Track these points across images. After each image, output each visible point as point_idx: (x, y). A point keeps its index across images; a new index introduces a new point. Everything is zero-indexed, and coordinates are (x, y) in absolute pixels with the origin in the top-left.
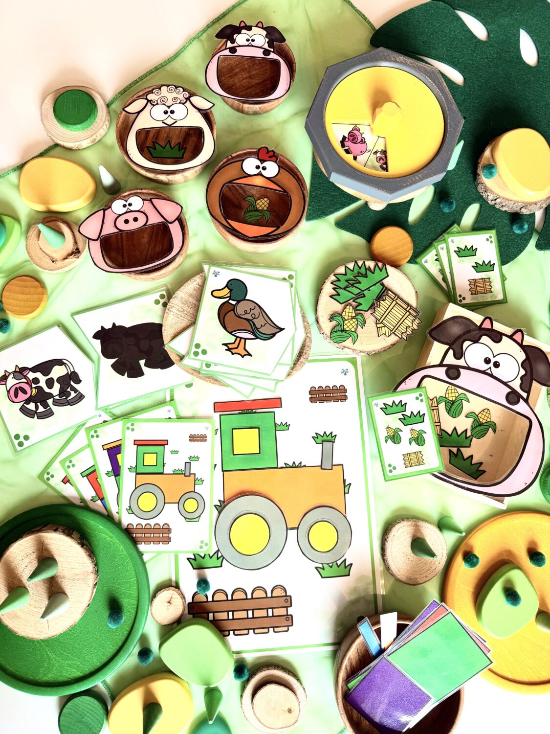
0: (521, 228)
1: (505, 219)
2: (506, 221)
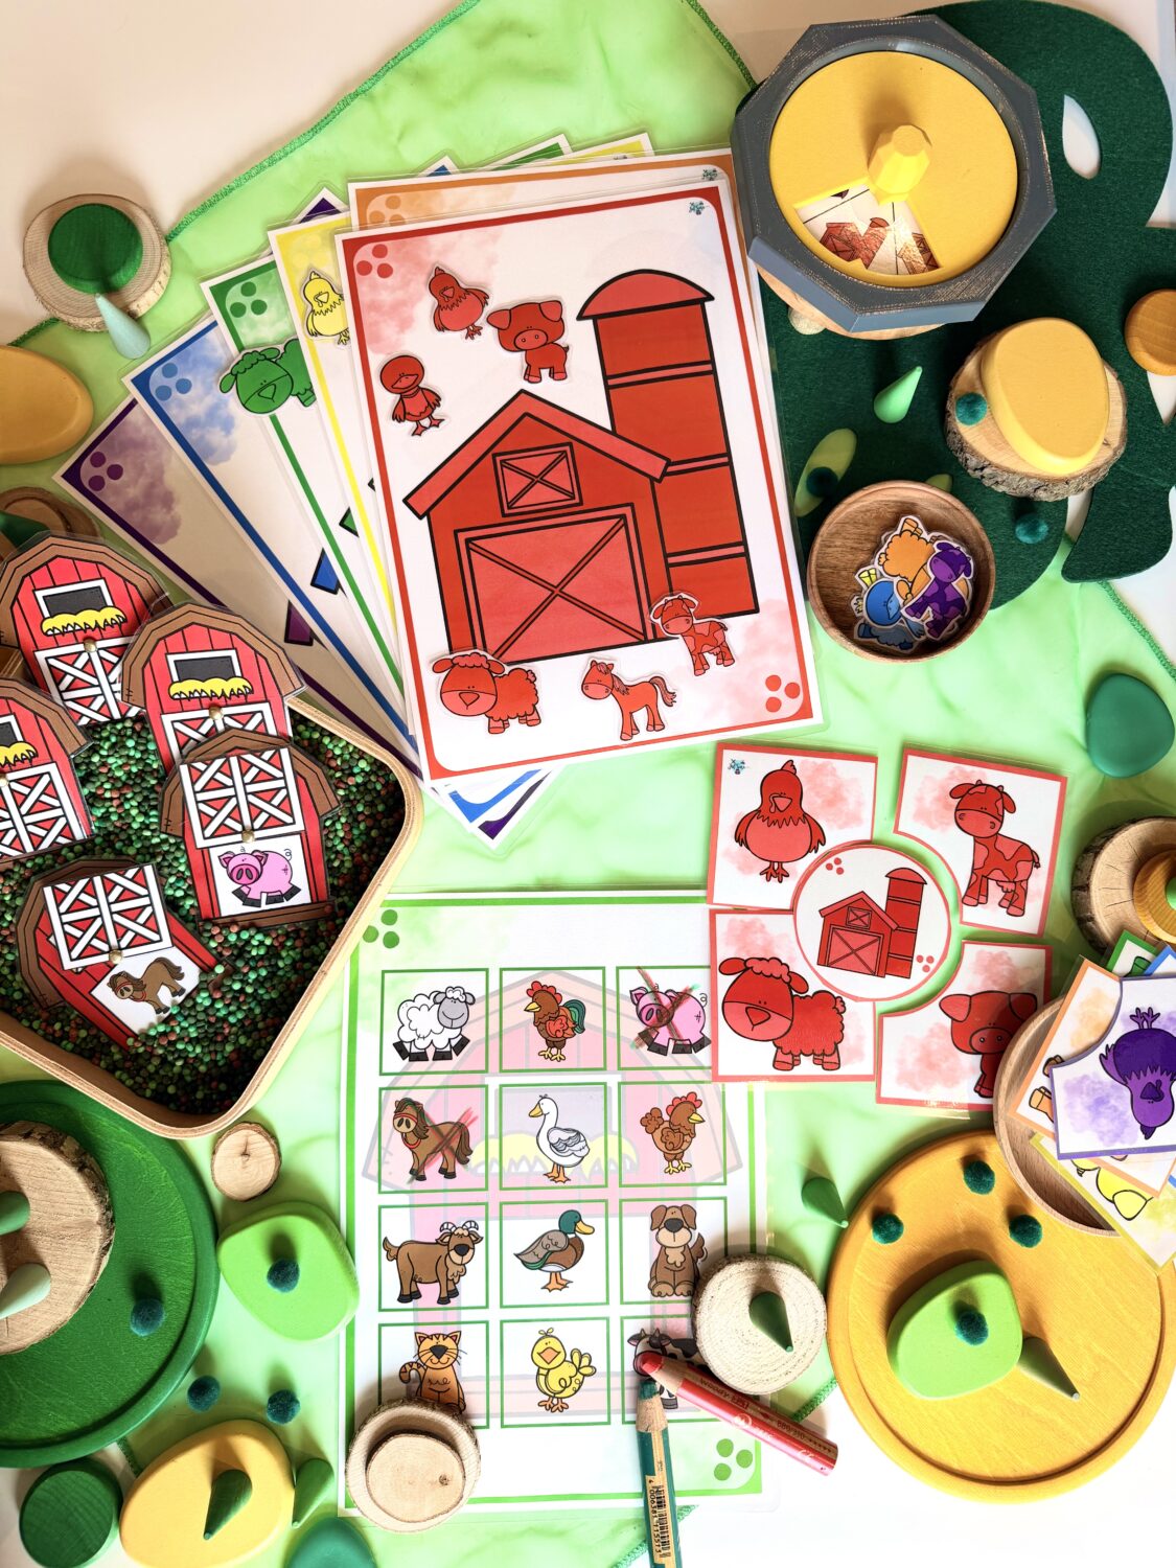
1: (1002, 510)
2: (1004, 515)
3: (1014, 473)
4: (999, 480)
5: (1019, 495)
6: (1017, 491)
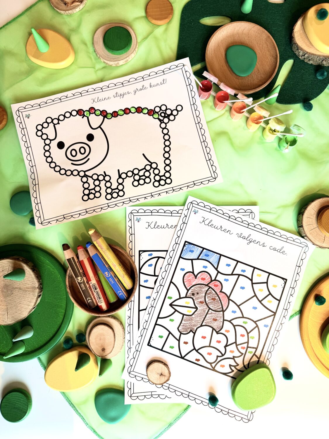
2: (312, 71)
3: (315, 55)
4: (310, 58)
5: (316, 64)
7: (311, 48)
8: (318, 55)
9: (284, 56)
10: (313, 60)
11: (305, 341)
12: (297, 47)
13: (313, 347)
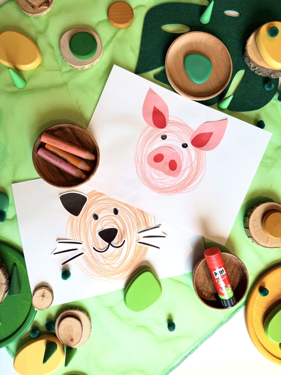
0: (270, 86)
1: (260, 81)
2: (261, 82)
3: (265, 68)
4: (260, 71)
5: (265, 76)
6: (265, 75)
7: (261, 61)
8: (267, 69)
9: (237, 66)
10: (263, 73)
11: (249, 328)
12: (249, 60)
13: (256, 332)
